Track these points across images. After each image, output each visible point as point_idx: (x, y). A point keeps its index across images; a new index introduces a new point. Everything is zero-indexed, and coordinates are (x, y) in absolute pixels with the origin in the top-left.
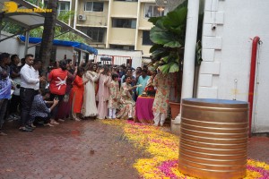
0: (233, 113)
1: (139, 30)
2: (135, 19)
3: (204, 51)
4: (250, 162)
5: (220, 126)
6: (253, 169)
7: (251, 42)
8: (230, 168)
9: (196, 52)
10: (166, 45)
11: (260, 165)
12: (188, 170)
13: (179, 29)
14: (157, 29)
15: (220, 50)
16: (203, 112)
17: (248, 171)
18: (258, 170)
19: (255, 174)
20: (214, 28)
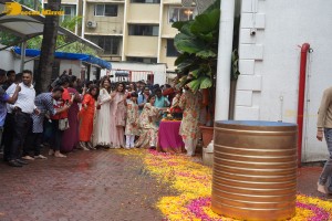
0: (277, 138)
1: (163, 39)
2: (158, 25)
3: (241, 61)
4: (300, 198)
6: (304, 206)
7: (300, 49)
8: (275, 206)
9: (232, 63)
11: (313, 201)
12: (223, 209)
13: (210, 35)
14: (183, 36)
15: (261, 61)
16: (240, 137)
17: (297, 209)
18: (310, 207)
19: (306, 212)
20: (254, 33)
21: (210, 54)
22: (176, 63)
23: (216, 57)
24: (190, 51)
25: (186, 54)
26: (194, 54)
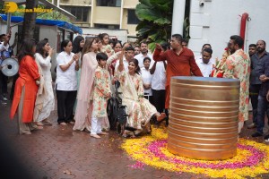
0: (223, 91)
3: (191, 27)
5: (210, 104)
6: (243, 147)
7: (240, 18)
8: (220, 147)
9: (184, 29)
10: (156, 21)
11: (251, 143)
12: (177, 150)
13: (166, 5)
14: (143, 6)
15: (208, 27)
16: (193, 90)
17: (238, 150)
18: (248, 148)
19: (245, 152)
20: (203, 4)
21: (166, 22)
22: (137, 29)
23: (171, 24)
24: (149, 19)
25: (145, 21)
26: (152, 22)
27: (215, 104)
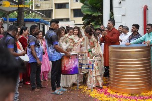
1: (71, 9)
2: (69, 3)
3: (115, 16)
5: (135, 61)
7: (143, 8)
9: (111, 17)
13: (98, 5)
14: (85, 6)
15: (125, 15)
20: (120, 2)
21: (100, 14)
22: (83, 20)
23: (103, 15)
24: (89, 13)
25: (87, 14)
26: (91, 15)
27: (138, 60)
